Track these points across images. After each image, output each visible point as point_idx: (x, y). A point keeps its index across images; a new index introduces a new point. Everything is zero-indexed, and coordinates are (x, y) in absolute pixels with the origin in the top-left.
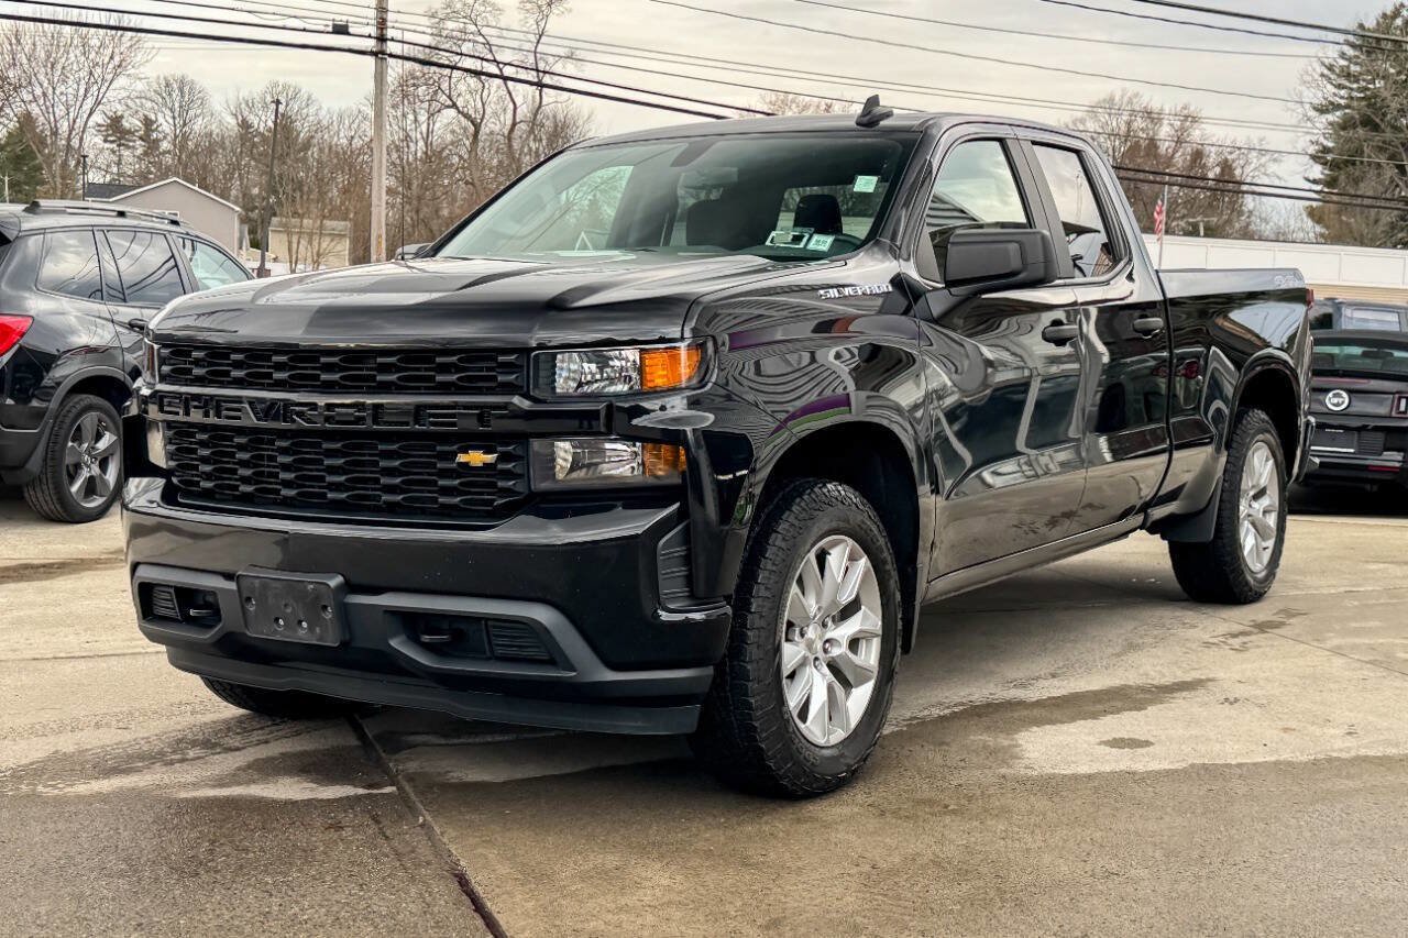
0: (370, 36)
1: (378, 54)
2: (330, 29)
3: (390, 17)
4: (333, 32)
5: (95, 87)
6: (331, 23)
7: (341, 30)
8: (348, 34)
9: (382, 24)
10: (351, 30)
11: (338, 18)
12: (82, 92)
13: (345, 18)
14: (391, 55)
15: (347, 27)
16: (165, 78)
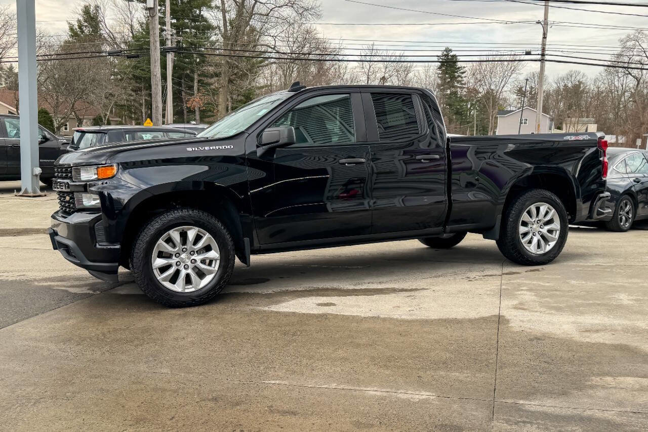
0: (538, 55)
1: (542, 61)
2: (524, 54)
3: (547, 47)
4: (526, 55)
5: (505, 79)
6: (525, 51)
7: (528, 53)
8: (531, 55)
9: (543, 49)
10: (532, 53)
11: (527, 49)
12: (501, 80)
13: (530, 49)
14: (546, 61)
15: (530, 52)
16: (533, 73)
